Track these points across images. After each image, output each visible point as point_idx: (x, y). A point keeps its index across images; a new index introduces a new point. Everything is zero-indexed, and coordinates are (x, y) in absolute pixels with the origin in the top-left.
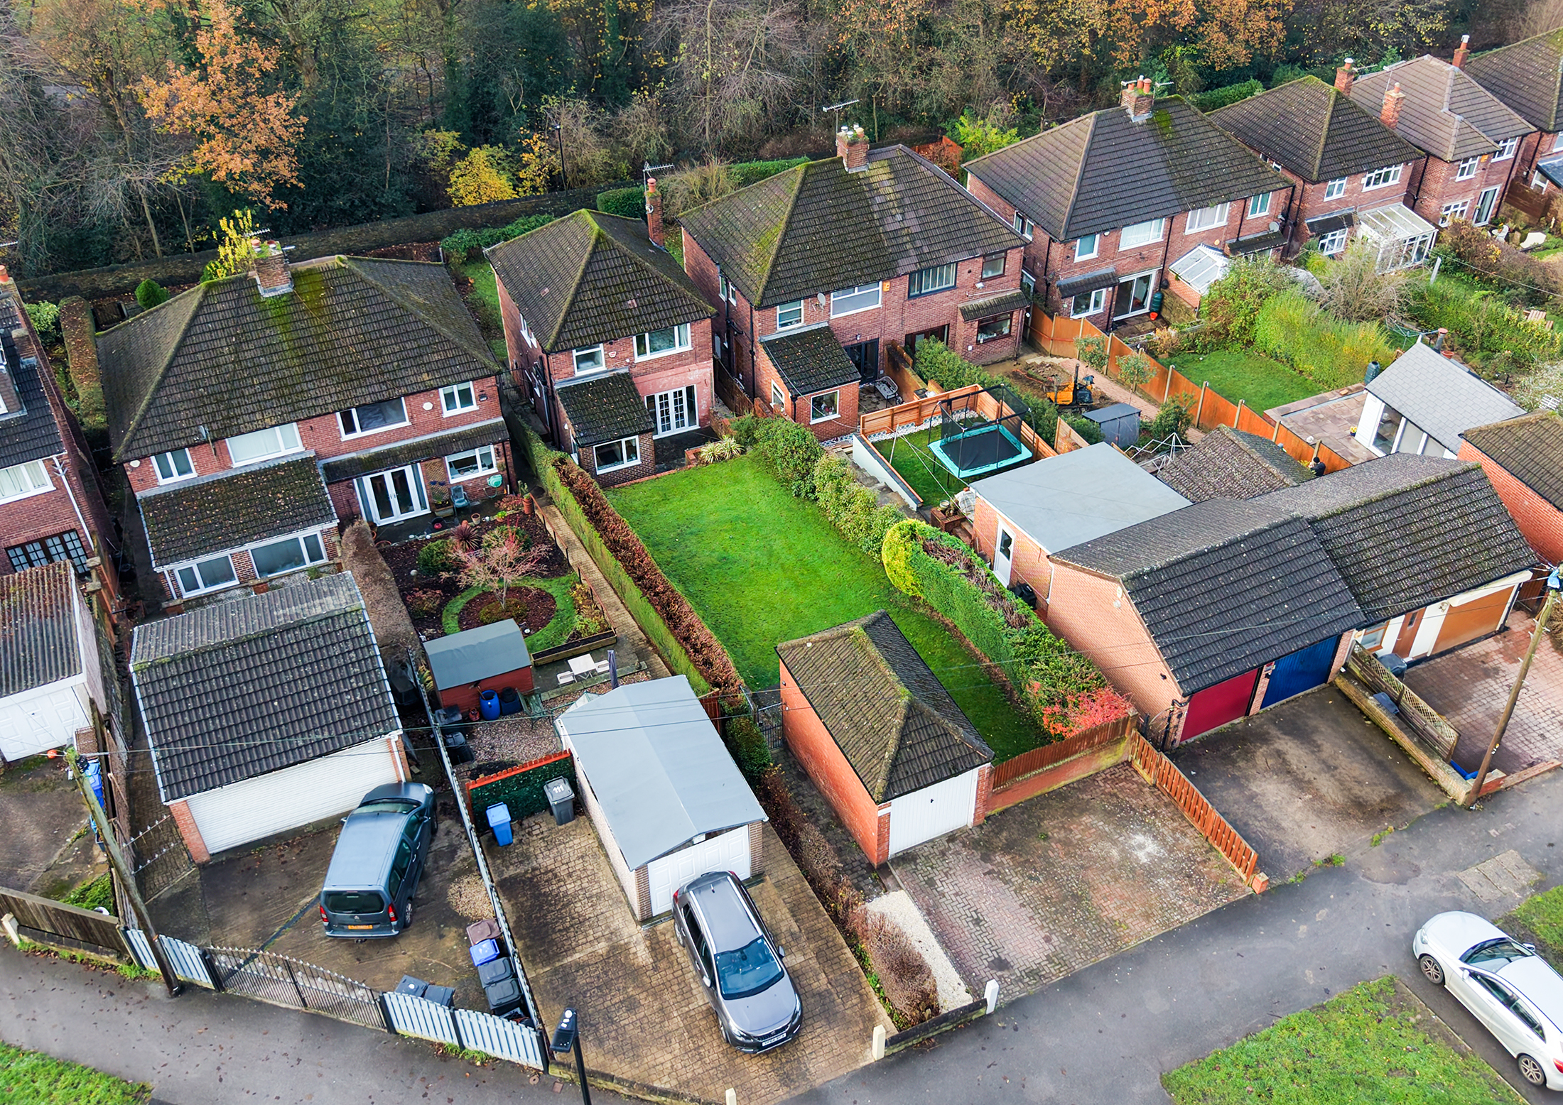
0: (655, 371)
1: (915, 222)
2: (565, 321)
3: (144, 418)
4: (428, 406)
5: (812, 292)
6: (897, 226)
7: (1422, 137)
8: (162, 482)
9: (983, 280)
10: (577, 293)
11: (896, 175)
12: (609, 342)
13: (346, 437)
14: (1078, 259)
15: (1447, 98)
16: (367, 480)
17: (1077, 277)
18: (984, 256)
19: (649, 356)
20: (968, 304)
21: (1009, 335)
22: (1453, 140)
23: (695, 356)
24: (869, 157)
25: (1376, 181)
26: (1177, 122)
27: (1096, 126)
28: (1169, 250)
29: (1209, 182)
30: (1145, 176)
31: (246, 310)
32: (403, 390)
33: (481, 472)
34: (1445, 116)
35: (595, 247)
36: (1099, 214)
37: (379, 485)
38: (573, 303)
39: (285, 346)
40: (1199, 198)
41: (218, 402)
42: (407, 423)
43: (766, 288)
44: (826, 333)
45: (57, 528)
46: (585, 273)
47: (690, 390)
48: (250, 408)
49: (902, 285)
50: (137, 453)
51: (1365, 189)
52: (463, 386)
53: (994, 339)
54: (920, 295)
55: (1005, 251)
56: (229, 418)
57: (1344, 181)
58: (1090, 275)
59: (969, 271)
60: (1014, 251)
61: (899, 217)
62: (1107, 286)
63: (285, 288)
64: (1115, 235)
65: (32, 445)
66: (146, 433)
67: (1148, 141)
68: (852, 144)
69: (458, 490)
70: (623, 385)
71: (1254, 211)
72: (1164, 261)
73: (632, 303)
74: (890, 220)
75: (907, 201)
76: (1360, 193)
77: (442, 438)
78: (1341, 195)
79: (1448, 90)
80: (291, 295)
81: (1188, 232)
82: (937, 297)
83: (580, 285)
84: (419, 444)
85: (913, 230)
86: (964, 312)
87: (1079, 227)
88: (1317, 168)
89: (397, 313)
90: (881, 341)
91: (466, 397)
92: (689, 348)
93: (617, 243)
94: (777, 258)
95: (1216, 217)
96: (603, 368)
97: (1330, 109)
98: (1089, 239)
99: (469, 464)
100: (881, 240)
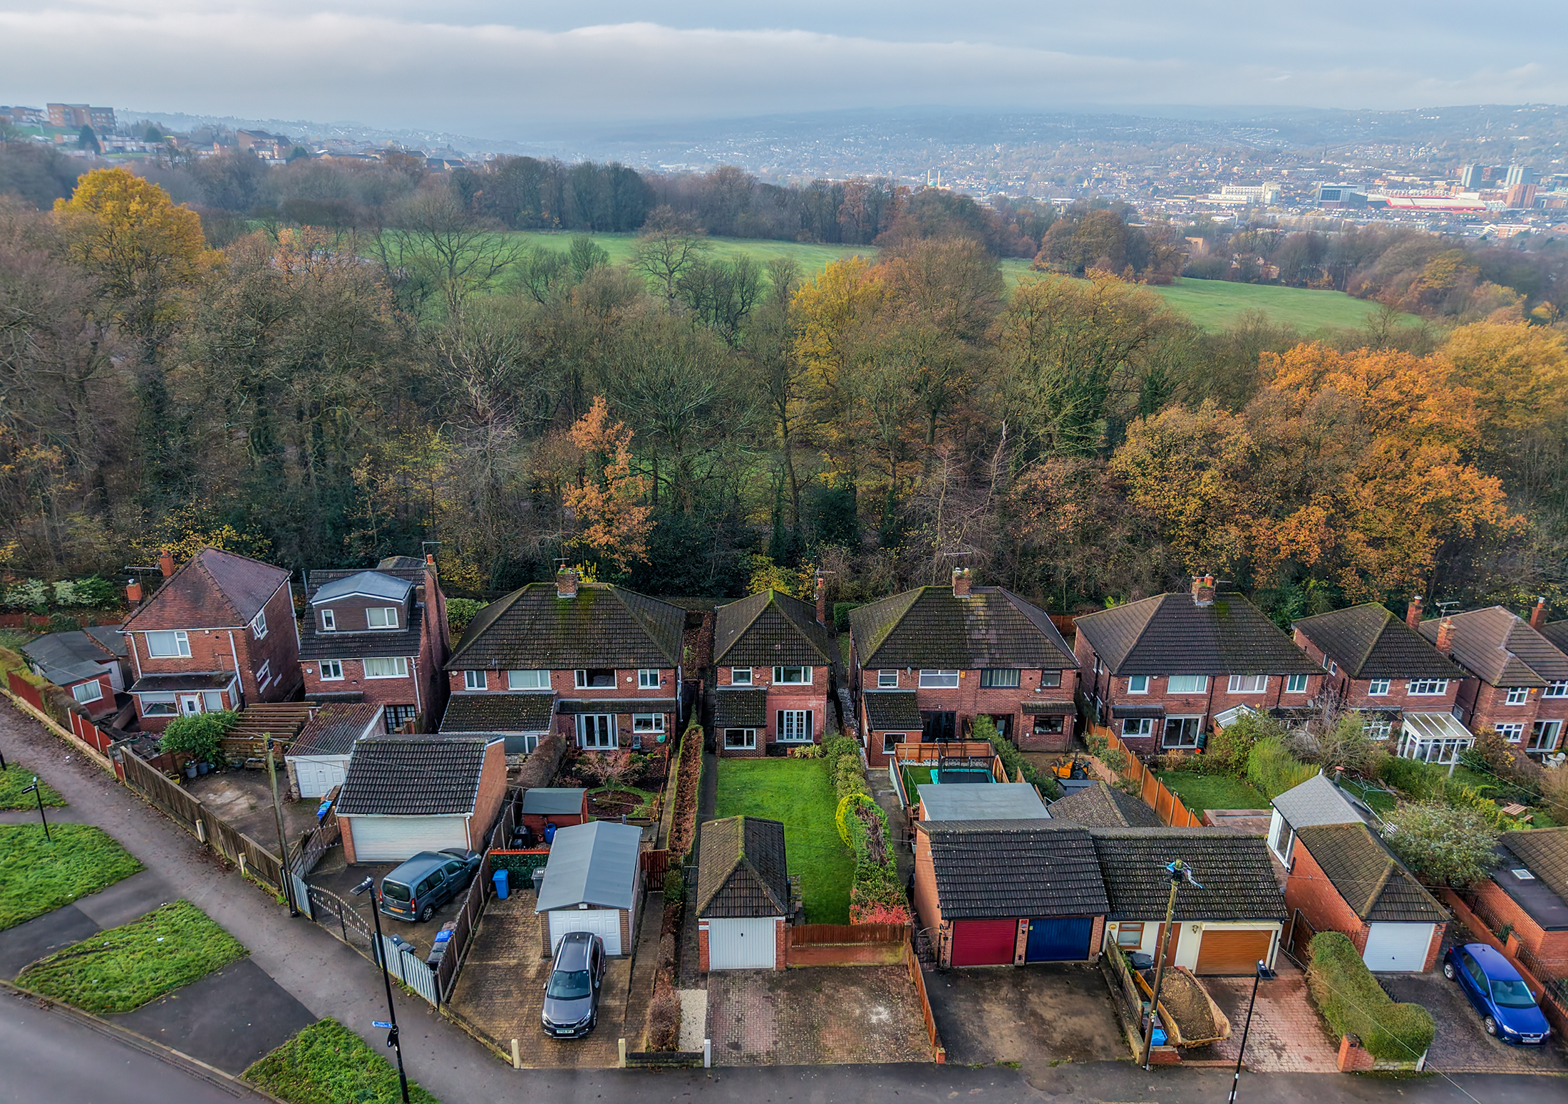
0: (785, 694)
1: (995, 637)
2: (732, 648)
3: (468, 649)
4: (629, 679)
5: (905, 666)
6: (981, 637)
7: (1477, 665)
8: (467, 688)
9: (1041, 687)
10: (745, 633)
11: (989, 606)
12: (757, 666)
13: (577, 688)
14: (1130, 692)
15: (1505, 638)
16: (583, 717)
17: (1130, 706)
18: (1043, 669)
19: (782, 683)
20: (1029, 702)
21: (1061, 733)
22: (1501, 670)
23: (814, 691)
24: (973, 589)
25: (1422, 689)
26: (1234, 611)
27: (1163, 603)
28: (1213, 702)
29: (1252, 658)
30: (1196, 643)
31: (546, 603)
32: (616, 666)
33: (654, 731)
34: (1500, 652)
35: (766, 609)
36: (1151, 663)
37: (590, 721)
38: (740, 639)
39: (560, 627)
40: (1239, 667)
41: (511, 650)
42: (616, 688)
43: (873, 657)
44: (913, 697)
45: (404, 702)
46: (754, 623)
47: (809, 713)
48: (527, 657)
49: (975, 677)
50: (457, 667)
51: (1410, 694)
52: (653, 672)
53: (1049, 733)
54: (990, 687)
55: (1061, 670)
56: (513, 659)
57: (1388, 683)
58: (1141, 706)
59: (1031, 678)
60: (1069, 671)
61: (984, 632)
62: (1154, 718)
63: (572, 595)
64: (1163, 680)
65: (404, 648)
66: (466, 657)
67: (1205, 620)
68: (959, 578)
69: (637, 739)
70: (759, 698)
71: (1292, 688)
72: (1209, 710)
73: (778, 647)
74: (976, 632)
75: (993, 622)
76: (1405, 696)
77: (635, 702)
78: (1385, 694)
79: (1508, 633)
80: (574, 600)
81: (1229, 692)
82: (1004, 692)
83: (749, 629)
84: (620, 702)
85: (992, 642)
86: (1024, 707)
87: (1134, 666)
88: (1360, 667)
89: (630, 621)
90: (958, 714)
91: (654, 680)
92: (810, 683)
93: (780, 610)
94: (887, 639)
95: (1258, 686)
96: (751, 684)
97: (1383, 627)
98: (1140, 679)
99: (647, 724)
100: (966, 644)
